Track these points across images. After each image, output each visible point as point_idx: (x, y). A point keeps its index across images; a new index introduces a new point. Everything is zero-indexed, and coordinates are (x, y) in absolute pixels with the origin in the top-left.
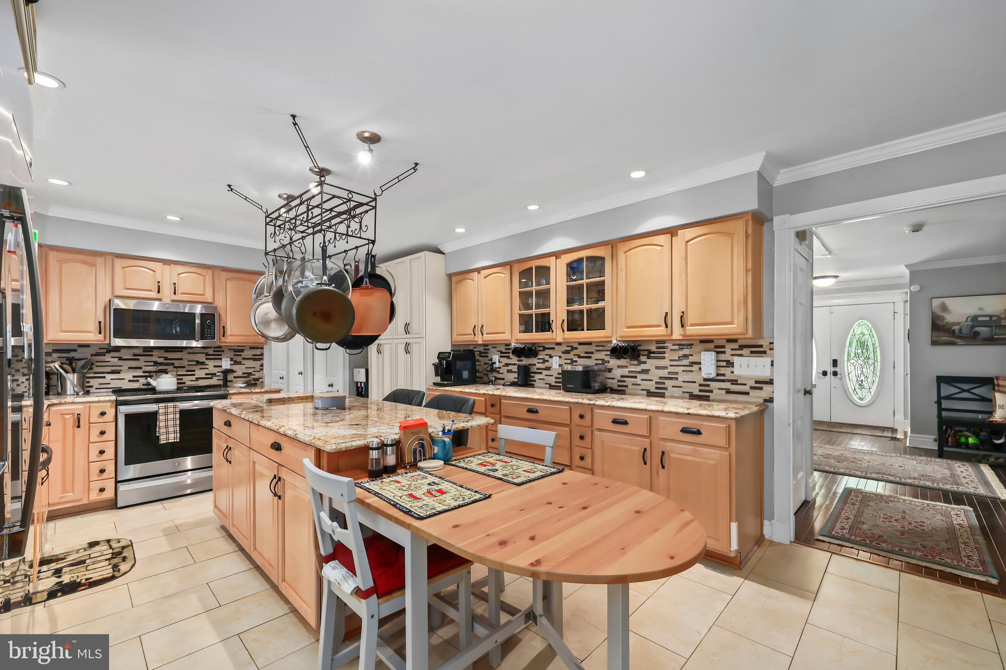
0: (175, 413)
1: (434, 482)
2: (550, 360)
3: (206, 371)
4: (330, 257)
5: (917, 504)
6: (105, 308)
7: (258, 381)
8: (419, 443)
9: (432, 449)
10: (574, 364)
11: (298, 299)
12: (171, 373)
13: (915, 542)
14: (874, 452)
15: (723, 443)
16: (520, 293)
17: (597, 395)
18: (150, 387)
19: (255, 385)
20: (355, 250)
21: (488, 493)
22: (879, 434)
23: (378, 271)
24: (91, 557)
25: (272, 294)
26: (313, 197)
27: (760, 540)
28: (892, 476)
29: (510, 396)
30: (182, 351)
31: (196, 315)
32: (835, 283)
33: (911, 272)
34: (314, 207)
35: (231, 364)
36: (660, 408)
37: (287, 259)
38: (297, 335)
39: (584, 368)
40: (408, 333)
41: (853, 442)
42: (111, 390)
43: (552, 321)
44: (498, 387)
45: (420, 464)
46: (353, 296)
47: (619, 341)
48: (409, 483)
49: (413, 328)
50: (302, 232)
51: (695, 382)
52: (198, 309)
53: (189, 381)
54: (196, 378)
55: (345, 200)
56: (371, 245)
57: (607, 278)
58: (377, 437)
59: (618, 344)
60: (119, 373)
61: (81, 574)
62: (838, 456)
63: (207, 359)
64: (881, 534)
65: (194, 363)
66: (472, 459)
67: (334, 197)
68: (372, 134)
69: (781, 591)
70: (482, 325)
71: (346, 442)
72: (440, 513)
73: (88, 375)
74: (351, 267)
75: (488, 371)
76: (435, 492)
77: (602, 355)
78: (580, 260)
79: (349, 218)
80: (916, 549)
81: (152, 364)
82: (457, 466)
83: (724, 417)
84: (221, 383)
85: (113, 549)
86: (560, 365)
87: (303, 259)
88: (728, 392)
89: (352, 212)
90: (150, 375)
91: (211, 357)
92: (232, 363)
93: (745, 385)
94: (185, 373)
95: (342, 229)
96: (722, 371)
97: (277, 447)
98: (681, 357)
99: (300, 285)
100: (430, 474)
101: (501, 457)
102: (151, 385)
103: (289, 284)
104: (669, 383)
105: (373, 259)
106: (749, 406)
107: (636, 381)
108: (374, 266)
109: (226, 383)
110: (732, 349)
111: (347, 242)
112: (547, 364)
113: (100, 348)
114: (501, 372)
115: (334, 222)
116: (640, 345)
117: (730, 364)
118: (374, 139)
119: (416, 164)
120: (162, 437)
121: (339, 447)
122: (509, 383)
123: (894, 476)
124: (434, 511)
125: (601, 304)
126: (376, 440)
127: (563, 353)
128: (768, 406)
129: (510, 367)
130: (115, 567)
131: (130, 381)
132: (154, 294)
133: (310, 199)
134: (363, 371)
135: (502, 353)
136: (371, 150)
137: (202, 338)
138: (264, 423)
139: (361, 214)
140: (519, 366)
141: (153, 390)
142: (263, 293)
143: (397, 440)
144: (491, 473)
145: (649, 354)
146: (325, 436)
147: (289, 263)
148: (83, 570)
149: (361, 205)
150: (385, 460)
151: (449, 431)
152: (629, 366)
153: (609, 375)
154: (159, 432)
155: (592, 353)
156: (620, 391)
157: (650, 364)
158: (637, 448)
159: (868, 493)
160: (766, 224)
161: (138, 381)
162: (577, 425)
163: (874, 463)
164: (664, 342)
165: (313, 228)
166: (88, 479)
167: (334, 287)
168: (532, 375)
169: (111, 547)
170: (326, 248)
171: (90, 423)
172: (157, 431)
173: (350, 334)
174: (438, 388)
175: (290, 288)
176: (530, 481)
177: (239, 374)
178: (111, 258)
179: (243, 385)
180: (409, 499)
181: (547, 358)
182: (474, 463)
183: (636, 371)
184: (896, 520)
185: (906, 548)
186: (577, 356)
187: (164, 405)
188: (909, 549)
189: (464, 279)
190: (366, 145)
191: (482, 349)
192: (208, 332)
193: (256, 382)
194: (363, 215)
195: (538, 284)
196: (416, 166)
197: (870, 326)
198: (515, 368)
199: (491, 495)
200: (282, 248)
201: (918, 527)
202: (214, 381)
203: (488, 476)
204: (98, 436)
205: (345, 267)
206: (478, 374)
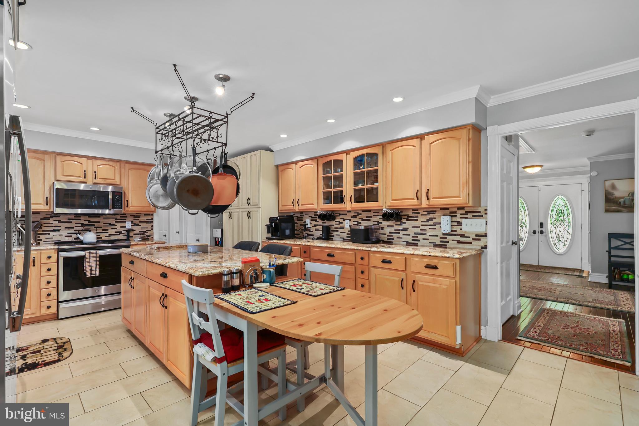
0: (96, 257)
1: (262, 295)
2: (343, 222)
3: (116, 230)
4: (198, 154)
5: (588, 317)
6: (50, 188)
7: (150, 237)
8: (254, 272)
9: (262, 276)
10: (359, 224)
11: (177, 182)
12: (93, 231)
13: (581, 341)
14: (565, 285)
15: (451, 274)
16: (323, 177)
17: (373, 245)
18: (79, 240)
19: (148, 239)
20: (214, 150)
21: (295, 301)
22: (571, 274)
23: (229, 164)
24: (44, 348)
25: (160, 178)
26: (187, 116)
27: (479, 339)
28: (574, 300)
29: (316, 246)
30: (100, 217)
31: (109, 193)
32: (541, 170)
33: (591, 163)
34: (187, 122)
35: (132, 226)
36: (412, 252)
37: (170, 156)
38: (177, 205)
39: (365, 227)
40: (249, 205)
41: (552, 279)
42: (54, 242)
43: (344, 196)
44: (309, 240)
45: (254, 285)
46: (213, 180)
47: (387, 209)
48: (247, 295)
49: (253, 201)
50: (180, 138)
51: (437, 236)
52: (110, 189)
53: (104, 236)
54: (109, 235)
55: (207, 118)
56: (224, 147)
57: (380, 167)
58: (227, 268)
59: (387, 211)
60: (59, 231)
61: (38, 359)
62: (540, 288)
63: (116, 222)
64: (559, 335)
65: (108, 225)
66: (288, 283)
67: (200, 116)
68: (225, 75)
69: (488, 369)
70: (299, 199)
71: (208, 271)
72: (265, 310)
73: (39, 233)
74: (211, 161)
75: (302, 230)
76: (263, 300)
77: (377, 219)
78: (362, 156)
79: (210, 129)
80: (581, 345)
81: (80, 225)
82: (278, 287)
83: (452, 257)
84: (125, 238)
85: (58, 344)
86: (350, 226)
87: (181, 156)
88: (459, 242)
89: (212, 125)
90: (78, 232)
91: (119, 221)
92: (133, 224)
93: (469, 237)
94: (102, 231)
95: (205, 136)
96: (455, 228)
97: (164, 275)
98: (428, 219)
99: (178, 172)
100: (260, 291)
101: (306, 282)
102: (79, 239)
103: (171, 172)
104: (420, 237)
105: (225, 156)
106: (471, 251)
107: (399, 236)
108: (226, 161)
109: (128, 238)
110: (461, 214)
111: (209, 145)
112: (341, 225)
113: (46, 215)
114: (311, 230)
115: (200, 131)
116: (402, 212)
117: (460, 224)
118: (226, 79)
119: (253, 94)
120: (87, 273)
121: (204, 273)
122: (317, 238)
123: (576, 300)
124: (261, 310)
125: (376, 185)
126: (227, 270)
127: (352, 217)
128: (484, 251)
129: (317, 227)
130: (60, 354)
131: (66, 236)
132: (81, 179)
133: (185, 117)
134: (220, 230)
135: (312, 218)
136: (224, 85)
137: (113, 208)
138: (155, 261)
139: (218, 126)
140: (323, 226)
141: (81, 242)
142: (154, 178)
143: (240, 270)
144: (299, 290)
145: (408, 218)
146: (195, 267)
147: (171, 159)
148: (40, 356)
149: (218, 120)
150: (232, 282)
151: (273, 265)
152: (395, 226)
153: (382, 232)
154: (86, 269)
155: (371, 217)
156: (389, 242)
157: (409, 224)
158: (397, 279)
159: (556, 311)
160: (482, 132)
161: (71, 236)
162: (359, 264)
163: (564, 292)
164: (417, 209)
165: (187, 135)
166: (39, 299)
167: (200, 174)
168: (332, 232)
169: (56, 343)
170: (196, 149)
171: (41, 263)
172: (84, 268)
173: (210, 204)
174: (269, 241)
175: (172, 175)
176: (322, 294)
177: (137, 232)
178: (54, 155)
179: (140, 239)
180: (246, 304)
181: (341, 221)
182: (289, 285)
183: (399, 229)
184: (572, 328)
185: (574, 344)
186: (361, 220)
187: (89, 252)
188: (576, 345)
189: (286, 169)
190: (221, 83)
191: (299, 215)
192: (117, 204)
193: (148, 237)
194: (219, 127)
195: (335, 171)
196: (253, 95)
197: (565, 200)
198: (320, 228)
199: (297, 301)
200: (167, 149)
201: (585, 331)
202: (121, 237)
203: (297, 291)
204: (46, 272)
205: (207, 161)
206: (296, 232)
